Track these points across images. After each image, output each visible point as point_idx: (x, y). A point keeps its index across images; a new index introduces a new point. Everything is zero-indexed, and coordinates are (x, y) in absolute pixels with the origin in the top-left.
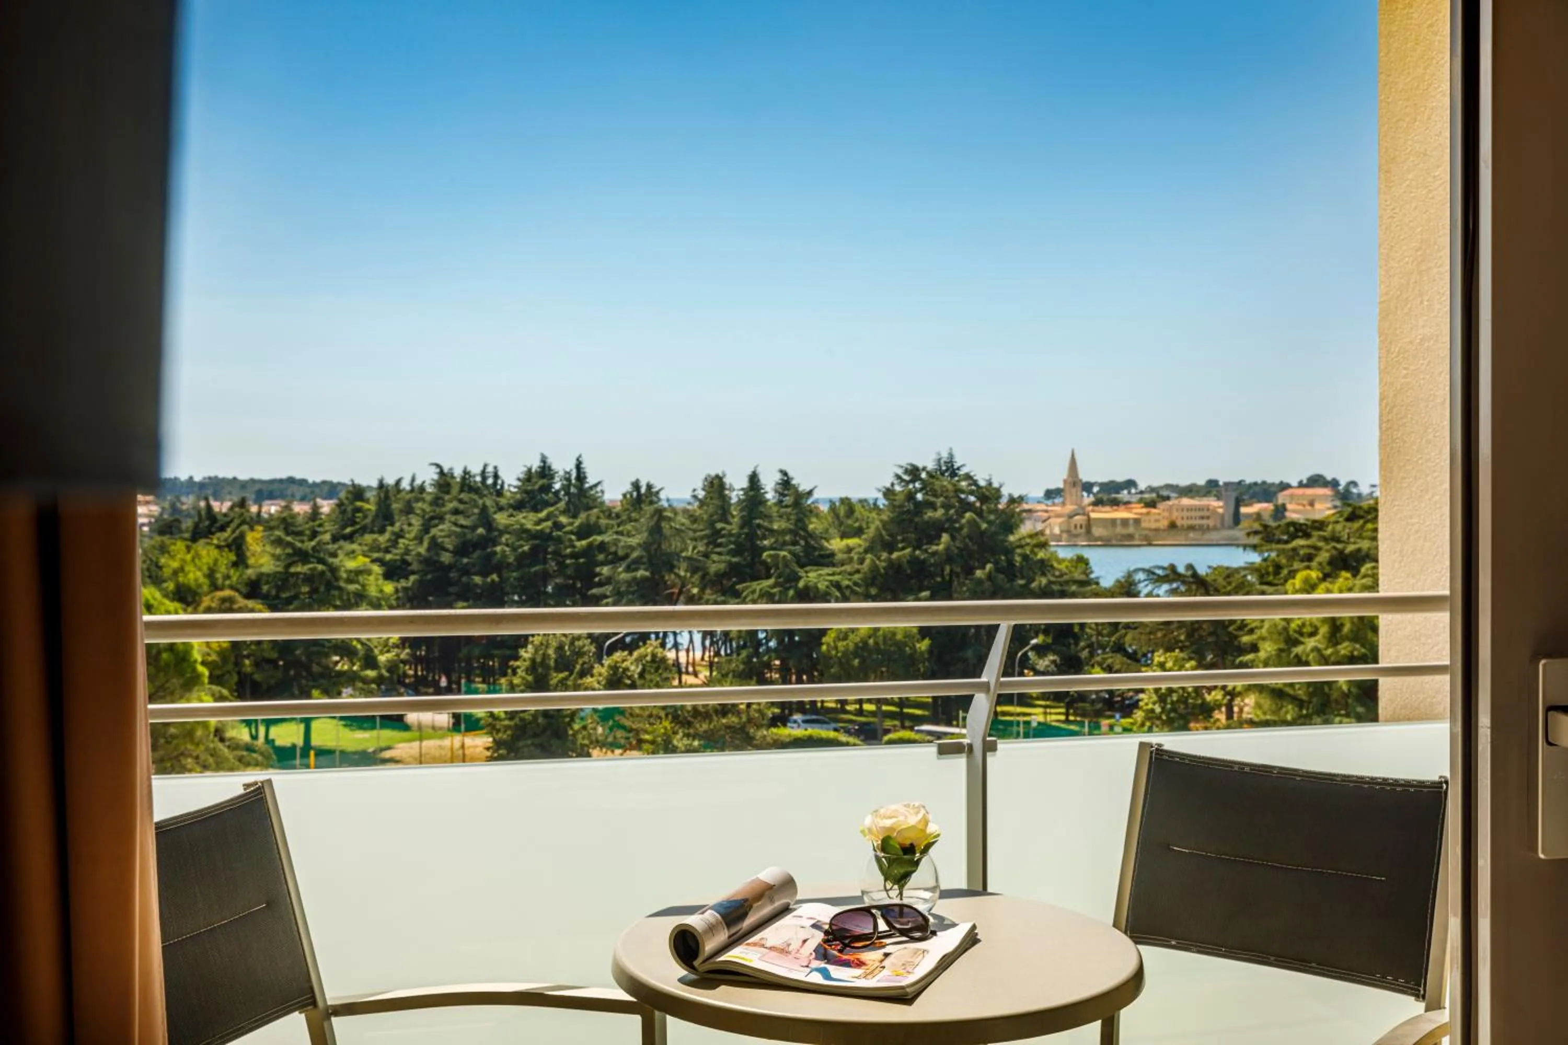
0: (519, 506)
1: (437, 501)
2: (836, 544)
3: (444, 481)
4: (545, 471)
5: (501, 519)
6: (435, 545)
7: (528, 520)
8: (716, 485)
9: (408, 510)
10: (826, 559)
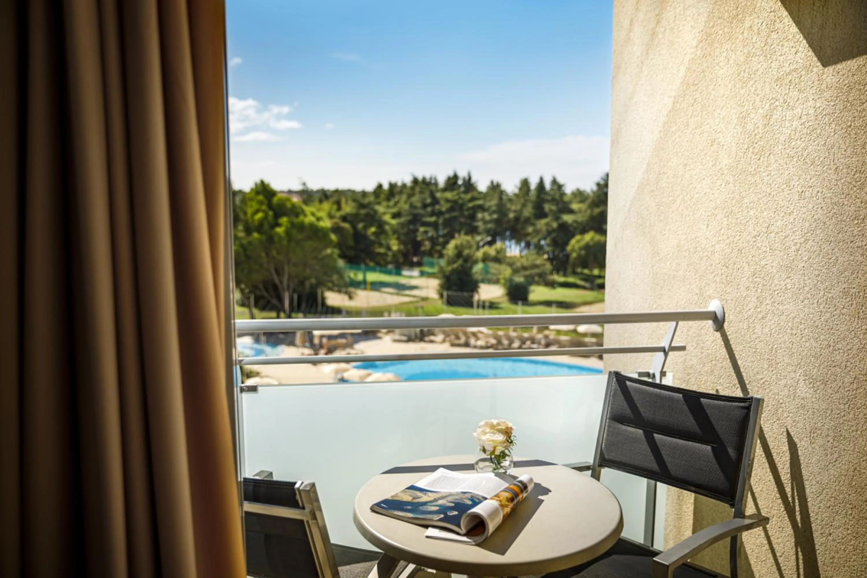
0: (445, 190)
1: (412, 188)
2: (575, 206)
3: (415, 181)
4: (456, 177)
5: (438, 195)
6: (412, 206)
7: (449, 195)
8: (525, 183)
9: (401, 192)
10: (571, 212)
